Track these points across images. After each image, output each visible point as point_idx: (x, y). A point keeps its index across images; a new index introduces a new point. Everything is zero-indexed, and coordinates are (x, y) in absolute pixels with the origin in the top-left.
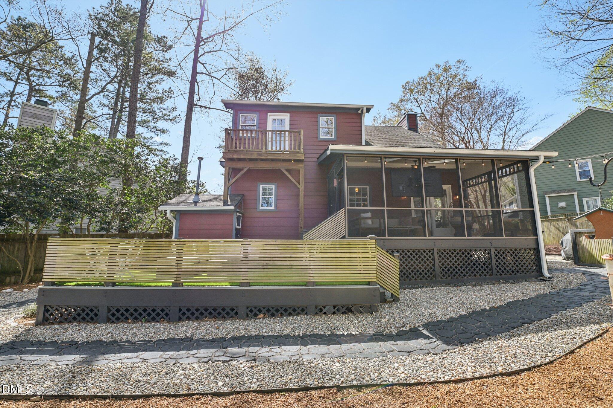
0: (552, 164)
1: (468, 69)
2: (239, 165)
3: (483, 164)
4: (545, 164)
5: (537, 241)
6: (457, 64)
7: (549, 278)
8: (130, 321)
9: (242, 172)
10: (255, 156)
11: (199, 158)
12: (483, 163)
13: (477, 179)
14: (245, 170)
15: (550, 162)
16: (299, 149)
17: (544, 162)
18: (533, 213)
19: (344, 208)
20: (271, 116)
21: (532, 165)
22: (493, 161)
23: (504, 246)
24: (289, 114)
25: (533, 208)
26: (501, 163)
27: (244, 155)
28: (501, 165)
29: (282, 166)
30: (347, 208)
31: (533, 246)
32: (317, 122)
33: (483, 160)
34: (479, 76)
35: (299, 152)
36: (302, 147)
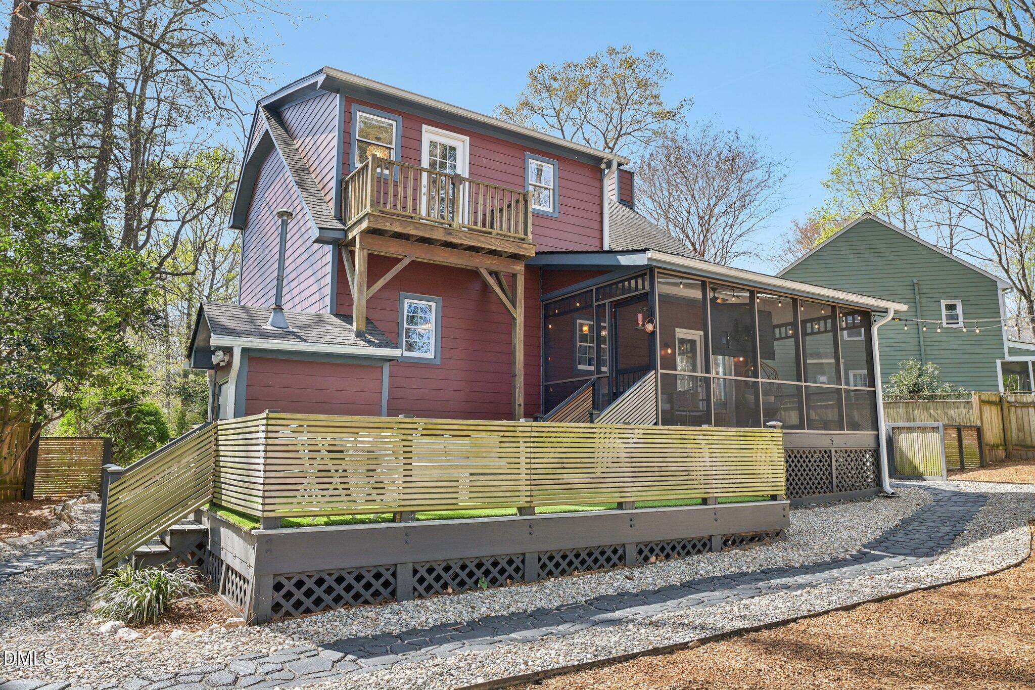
0: (904, 322)
1: (665, 76)
2: (393, 249)
3: (780, 305)
4: (893, 322)
5: (877, 437)
6: (647, 59)
7: (893, 493)
8: (450, 590)
9: (399, 267)
10: (439, 235)
11: (281, 214)
12: (780, 302)
13: (783, 329)
14: (406, 262)
15: (900, 320)
16: (526, 234)
17: (893, 319)
18: (874, 394)
19: (654, 372)
20: (430, 135)
21: (875, 321)
22: (795, 301)
23: (845, 446)
24: (468, 138)
25: (875, 387)
26: (822, 310)
27: (416, 228)
28: (823, 312)
29: (483, 264)
30: (660, 371)
31: (873, 445)
32: (524, 168)
33: (780, 296)
34: (687, 98)
35: (524, 239)
36: (530, 229)
